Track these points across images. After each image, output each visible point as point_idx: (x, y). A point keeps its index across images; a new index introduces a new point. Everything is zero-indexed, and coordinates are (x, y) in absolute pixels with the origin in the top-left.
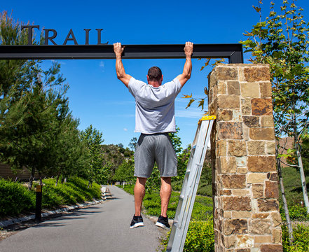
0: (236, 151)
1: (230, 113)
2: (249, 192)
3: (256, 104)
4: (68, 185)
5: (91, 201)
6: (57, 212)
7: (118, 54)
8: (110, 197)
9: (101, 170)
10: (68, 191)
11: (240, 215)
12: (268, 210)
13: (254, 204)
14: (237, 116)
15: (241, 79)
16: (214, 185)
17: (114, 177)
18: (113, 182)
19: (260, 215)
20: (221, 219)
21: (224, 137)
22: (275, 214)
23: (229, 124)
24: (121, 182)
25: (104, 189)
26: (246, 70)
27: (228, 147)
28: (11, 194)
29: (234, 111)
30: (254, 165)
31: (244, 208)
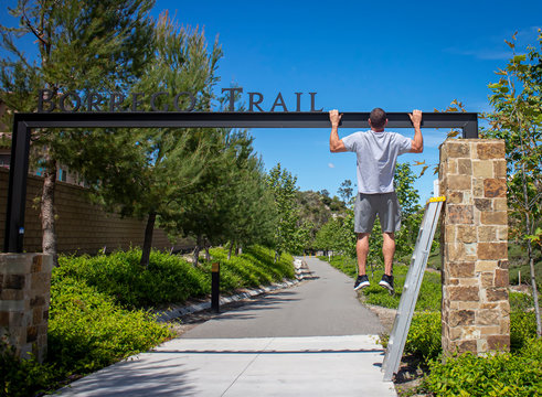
0: (466, 238)
1: (461, 195)
2: (478, 281)
3: (488, 185)
4: (246, 258)
5: (281, 282)
6: (235, 298)
7: (335, 124)
8: (309, 276)
9: (295, 235)
10: (246, 268)
11: (467, 306)
12: (498, 299)
13: (483, 293)
14: (468, 198)
15: (473, 157)
16: (443, 273)
17: (314, 244)
18: (313, 252)
19: (488, 306)
20: (448, 309)
21: (453, 222)
22: (505, 304)
23: (459, 207)
24: (325, 253)
25: (298, 262)
26: (479, 147)
27: (457, 233)
28: (173, 273)
29: (464, 192)
30: (485, 253)
31: (472, 299)
